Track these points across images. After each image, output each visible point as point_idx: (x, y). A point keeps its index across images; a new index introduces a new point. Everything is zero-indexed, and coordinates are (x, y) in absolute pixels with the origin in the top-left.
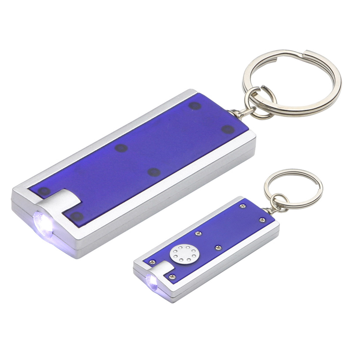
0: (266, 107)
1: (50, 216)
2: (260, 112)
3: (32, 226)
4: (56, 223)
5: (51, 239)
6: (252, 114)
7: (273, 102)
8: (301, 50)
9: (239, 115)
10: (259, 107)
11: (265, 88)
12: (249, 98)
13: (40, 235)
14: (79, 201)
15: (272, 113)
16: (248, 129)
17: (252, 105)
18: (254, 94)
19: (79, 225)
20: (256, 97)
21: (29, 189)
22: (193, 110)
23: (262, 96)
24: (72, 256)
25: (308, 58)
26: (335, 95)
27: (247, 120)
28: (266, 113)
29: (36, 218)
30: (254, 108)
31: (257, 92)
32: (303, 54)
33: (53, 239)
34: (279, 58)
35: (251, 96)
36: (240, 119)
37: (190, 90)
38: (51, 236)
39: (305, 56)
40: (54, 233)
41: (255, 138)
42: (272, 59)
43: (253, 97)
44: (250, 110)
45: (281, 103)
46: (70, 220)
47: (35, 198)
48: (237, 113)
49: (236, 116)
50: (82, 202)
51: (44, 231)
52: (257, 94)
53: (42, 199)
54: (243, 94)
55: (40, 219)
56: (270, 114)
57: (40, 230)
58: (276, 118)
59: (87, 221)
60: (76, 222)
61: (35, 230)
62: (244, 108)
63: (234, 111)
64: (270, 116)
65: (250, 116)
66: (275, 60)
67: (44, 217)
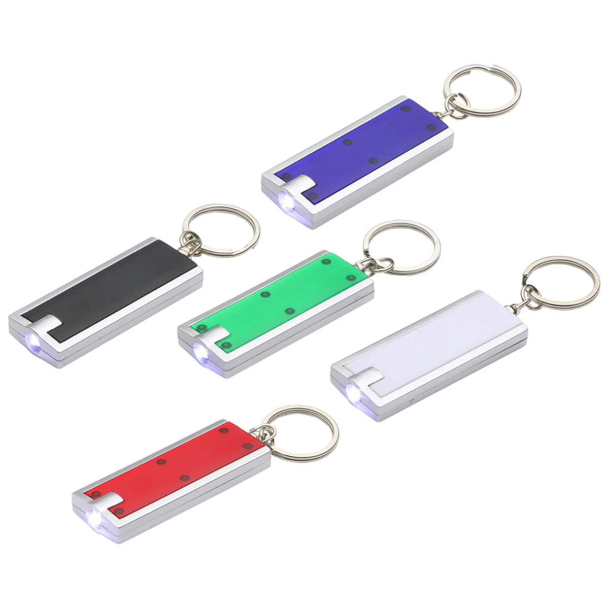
0: (462, 110)
1: (292, 196)
2: (457, 114)
3: (277, 203)
4: (296, 201)
5: (292, 214)
6: (451, 115)
7: (467, 105)
8: (489, 65)
9: (440, 116)
10: (456, 109)
11: (461, 95)
12: (448, 102)
13: (284, 211)
14: (314, 184)
15: (467, 114)
16: (447, 127)
17: (451, 108)
18: (452, 99)
19: (315, 202)
20: (454, 102)
21: (275, 174)
22: (404, 112)
23: (459, 101)
24: (309, 227)
25: (495, 71)
26: (516, 100)
27: (447, 120)
28: (462, 115)
29: (280, 197)
30: (453, 111)
31: (455, 98)
32: (491, 68)
33: (294, 214)
34: (472, 71)
35: (450, 102)
36: (441, 119)
37: (402, 97)
38: (292, 212)
39: (492, 69)
40: (295, 209)
41: (453, 134)
42: (467, 72)
43: (452, 102)
44: (450, 112)
45: (474, 106)
46: (307, 199)
47: (279, 182)
48: (439, 115)
49: (438, 116)
50: (317, 185)
51: (287, 208)
52: (455, 100)
53: (284, 182)
54: (444, 99)
55: (284, 198)
56: (465, 115)
57: (284, 207)
58: (470, 118)
59: (321, 199)
60: (312, 200)
61: (280, 207)
62: (445, 111)
63: (437, 113)
64: (465, 117)
65: (449, 117)
66: (469, 72)
67: (287, 196)
